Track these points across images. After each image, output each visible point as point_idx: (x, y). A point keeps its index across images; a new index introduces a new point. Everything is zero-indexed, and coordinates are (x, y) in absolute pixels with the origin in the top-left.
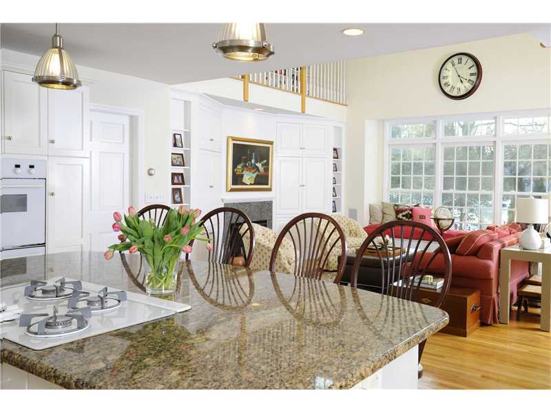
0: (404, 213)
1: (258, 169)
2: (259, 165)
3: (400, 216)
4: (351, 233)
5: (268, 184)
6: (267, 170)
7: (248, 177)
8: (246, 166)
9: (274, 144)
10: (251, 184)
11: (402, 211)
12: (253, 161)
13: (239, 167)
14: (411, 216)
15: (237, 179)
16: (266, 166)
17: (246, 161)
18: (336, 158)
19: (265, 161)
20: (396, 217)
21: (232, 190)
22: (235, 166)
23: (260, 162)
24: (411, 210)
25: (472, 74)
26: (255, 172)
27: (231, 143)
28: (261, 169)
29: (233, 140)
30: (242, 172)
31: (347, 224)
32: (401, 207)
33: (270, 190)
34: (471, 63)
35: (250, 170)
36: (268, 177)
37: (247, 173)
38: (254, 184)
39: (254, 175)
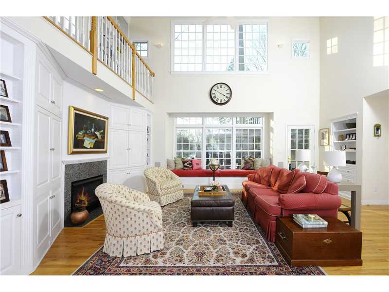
0: (188, 163)
1: (96, 136)
2: (97, 133)
3: (186, 164)
4: (167, 177)
5: (104, 148)
6: (103, 137)
7: (88, 142)
8: (87, 134)
9: (109, 119)
10: (91, 148)
11: (186, 162)
12: (93, 130)
13: (81, 133)
14: (191, 164)
15: (78, 144)
16: (103, 135)
17: (86, 129)
18: (148, 133)
19: (102, 131)
20: (183, 165)
21: (74, 153)
22: (76, 132)
23: (98, 131)
24: (191, 161)
25: (227, 94)
26: (94, 139)
27: (73, 112)
28: (99, 136)
29: (74, 109)
30: (83, 138)
31: (164, 172)
32: (185, 160)
33: (106, 152)
34: (227, 88)
35: (90, 137)
36: (104, 143)
37: (88, 139)
38: (93, 148)
39: (94, 141)
